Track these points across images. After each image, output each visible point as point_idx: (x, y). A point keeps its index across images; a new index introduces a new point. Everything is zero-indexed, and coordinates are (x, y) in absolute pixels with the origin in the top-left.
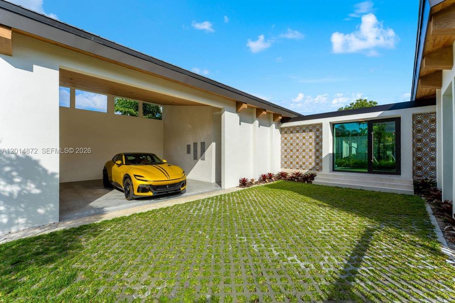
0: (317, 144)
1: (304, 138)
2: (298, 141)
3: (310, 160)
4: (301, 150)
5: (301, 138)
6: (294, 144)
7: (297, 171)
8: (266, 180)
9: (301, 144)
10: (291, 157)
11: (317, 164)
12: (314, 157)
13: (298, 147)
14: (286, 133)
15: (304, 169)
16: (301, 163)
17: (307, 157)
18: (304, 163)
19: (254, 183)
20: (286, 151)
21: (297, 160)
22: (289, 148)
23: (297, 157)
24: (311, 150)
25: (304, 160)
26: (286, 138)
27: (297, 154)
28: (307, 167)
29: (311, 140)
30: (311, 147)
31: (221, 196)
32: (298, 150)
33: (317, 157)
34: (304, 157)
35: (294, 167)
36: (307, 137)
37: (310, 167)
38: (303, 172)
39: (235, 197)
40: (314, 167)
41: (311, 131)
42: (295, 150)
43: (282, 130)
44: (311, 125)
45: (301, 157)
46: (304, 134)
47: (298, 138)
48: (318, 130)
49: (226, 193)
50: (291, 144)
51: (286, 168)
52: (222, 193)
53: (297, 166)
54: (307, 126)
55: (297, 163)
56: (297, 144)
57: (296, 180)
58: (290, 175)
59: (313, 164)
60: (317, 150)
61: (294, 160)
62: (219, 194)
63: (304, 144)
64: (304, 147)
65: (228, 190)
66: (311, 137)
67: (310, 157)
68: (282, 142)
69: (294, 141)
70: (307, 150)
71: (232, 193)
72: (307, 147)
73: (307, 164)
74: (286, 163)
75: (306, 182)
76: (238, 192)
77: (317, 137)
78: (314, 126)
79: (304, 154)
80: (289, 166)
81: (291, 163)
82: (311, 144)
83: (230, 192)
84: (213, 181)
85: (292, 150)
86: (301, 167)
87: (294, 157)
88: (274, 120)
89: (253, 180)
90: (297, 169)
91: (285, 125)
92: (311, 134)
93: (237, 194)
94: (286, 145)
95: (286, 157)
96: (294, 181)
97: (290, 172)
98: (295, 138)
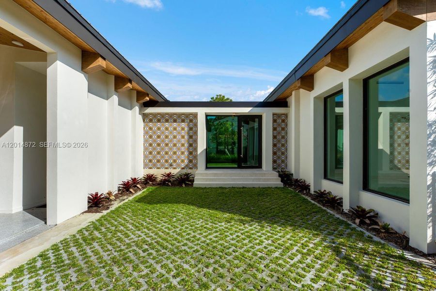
0: (191, 137)
1: (175, 129)
2: (167, 133)
3: (183, 157)
4: (171, 145)
5: (171, 129)
6: (163, 137)
7: (168, 171)
8: (131, 190)
9: (171, 137)
10: (159, 153)
11: (190, 161)
12: (186, 153)
13: (167, 141)
14: (151, 121)
15: (175, 168)
16: (171, 161)
17: (179, 153)
18: (175, 161)
19: (112, 198)
20: (151, 145)
21: (167, 157)
22: (155, 141)
23: (167, 153)
24: (183, 145)
25: (175, 157)
26: (151, 129)
27: (167, 149)
28: (178, 165)
29: (183, 133)
30: (183, 141)
31: (55, 248)
32: (167, 145)
33: (190, 153)
34: (175, 153)
35: (162, 166)
36: (179, 129)
37: (183, 165)
38: (175, 172)
39: (95, 244)
40: (187, 166)
41: (183, 121)
42: (163, 145)
43: (145, 116)
44: (183, 114)
45: (171, 153)
46: (175, 125)
47: (167, 129)
48: (191, 121)
49: (66, 234)
50: (159, 137)
51: (151, 168)
52: (55, 238)
53: (167, 165)
54: (179, 115)
55: (167, 161)
56: (167, 137)
57: (170, 184)
58: (160, 178)
59: (186, 161)
60: (191, 145)
61: (163, 157)
62: (47, 245)
63: (175, 137)
64: (175, 141)
65: (66, 225)
66: (183, 129)
67: (183, 153)
68: (146, 133)
69: (171, 133)
70: (179, 145)
71: (80, 231)
72: (179, 141)
73: (179, 161)
74: (150, 161)
75: (184, 186)
76: (95, 226)
77: (191, 129)
78: (187, 115)
79: (175, 149)
80: (154, 165)
81: (158, 161)
82: (183, 137)
83: (74, 231)
84: (17, 206)
85: (159, 145)
86: (171, 165)
87: (163, 153)
88: (138, 100)
89: (110, 194)
90: (167, 168)
91: (150, 110)
92: (183, 125)
93: (96, 233)
94: (151, 137)
95: (151, 153)
96: (168, 185)
97: (159, 173)
98: (163, 129)
